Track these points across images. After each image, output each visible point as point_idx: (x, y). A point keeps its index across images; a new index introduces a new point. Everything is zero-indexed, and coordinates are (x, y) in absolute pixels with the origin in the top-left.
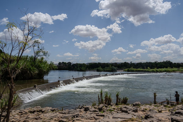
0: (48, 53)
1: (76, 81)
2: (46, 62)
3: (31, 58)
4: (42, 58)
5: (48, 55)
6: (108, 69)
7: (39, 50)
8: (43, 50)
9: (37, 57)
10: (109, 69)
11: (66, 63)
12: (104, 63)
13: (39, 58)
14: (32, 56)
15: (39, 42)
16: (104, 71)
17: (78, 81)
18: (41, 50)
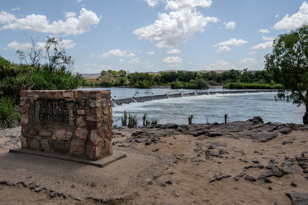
0: (72, 59)
1: (118, 104)
2: (70, 74)
3: (46, 68)
4: (63, 68)
5: (71, 62)
6: (191, 85)
7: (57, 54)
8: (63, 54)
9: (54, 66)
10: (194, 84)
11: (115, 71)
12: (190, 73)
13: (58, 67)
14: (47, 65)
15: (55, 40)
16: (184, 89)
17: (121, 104)
18: (60, 53)
